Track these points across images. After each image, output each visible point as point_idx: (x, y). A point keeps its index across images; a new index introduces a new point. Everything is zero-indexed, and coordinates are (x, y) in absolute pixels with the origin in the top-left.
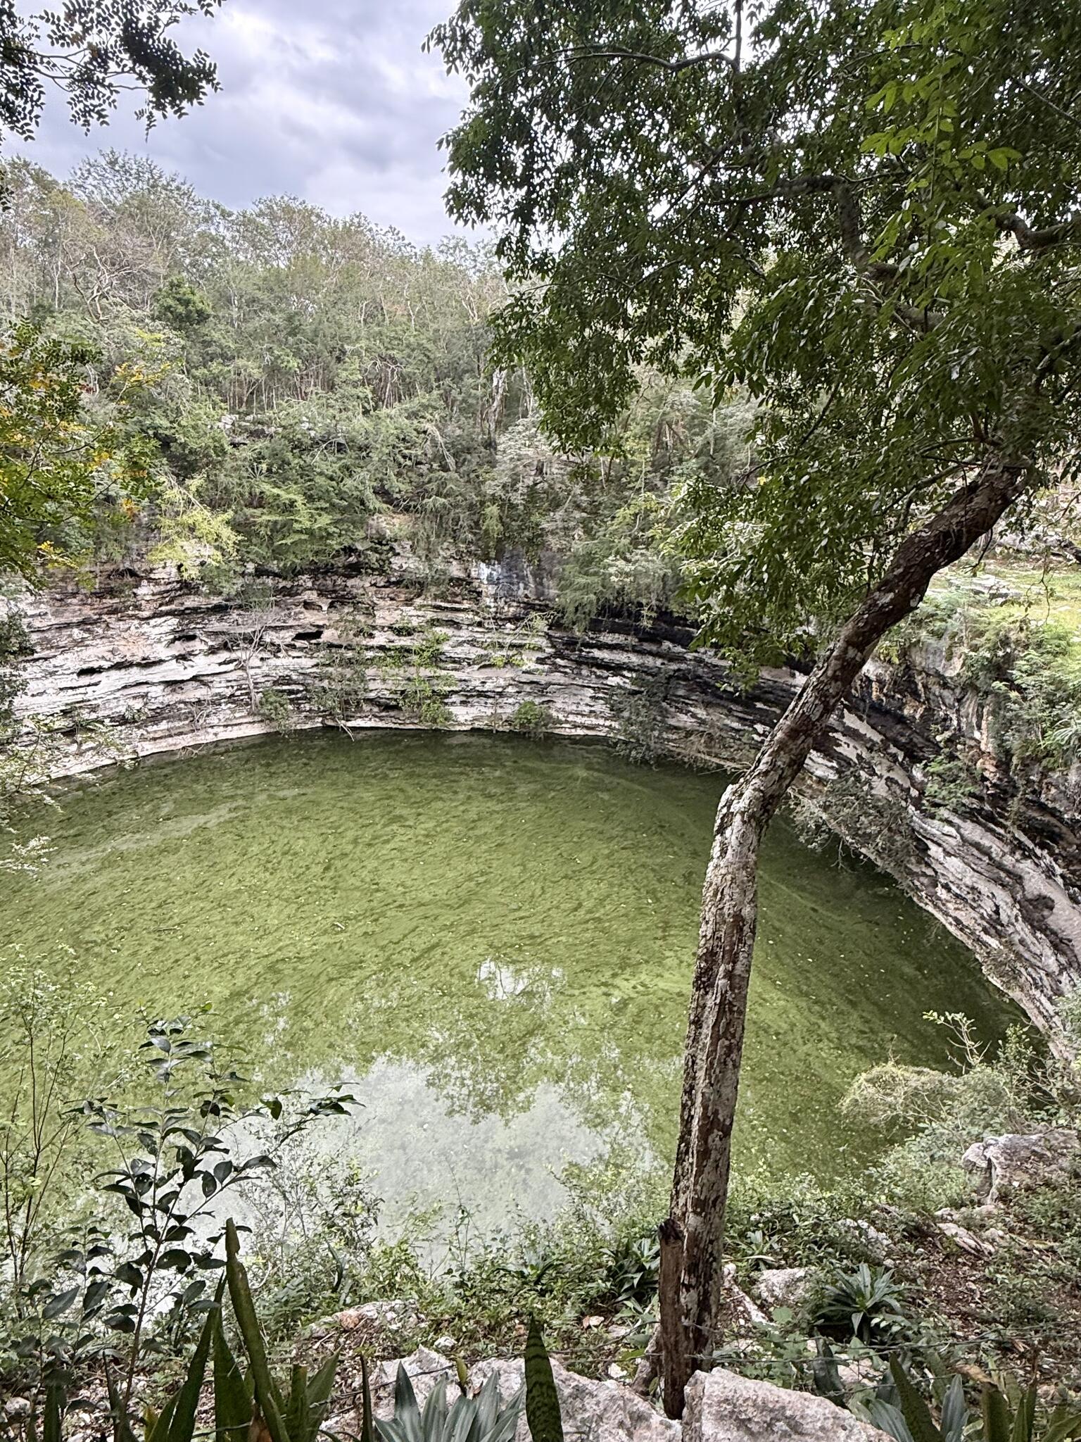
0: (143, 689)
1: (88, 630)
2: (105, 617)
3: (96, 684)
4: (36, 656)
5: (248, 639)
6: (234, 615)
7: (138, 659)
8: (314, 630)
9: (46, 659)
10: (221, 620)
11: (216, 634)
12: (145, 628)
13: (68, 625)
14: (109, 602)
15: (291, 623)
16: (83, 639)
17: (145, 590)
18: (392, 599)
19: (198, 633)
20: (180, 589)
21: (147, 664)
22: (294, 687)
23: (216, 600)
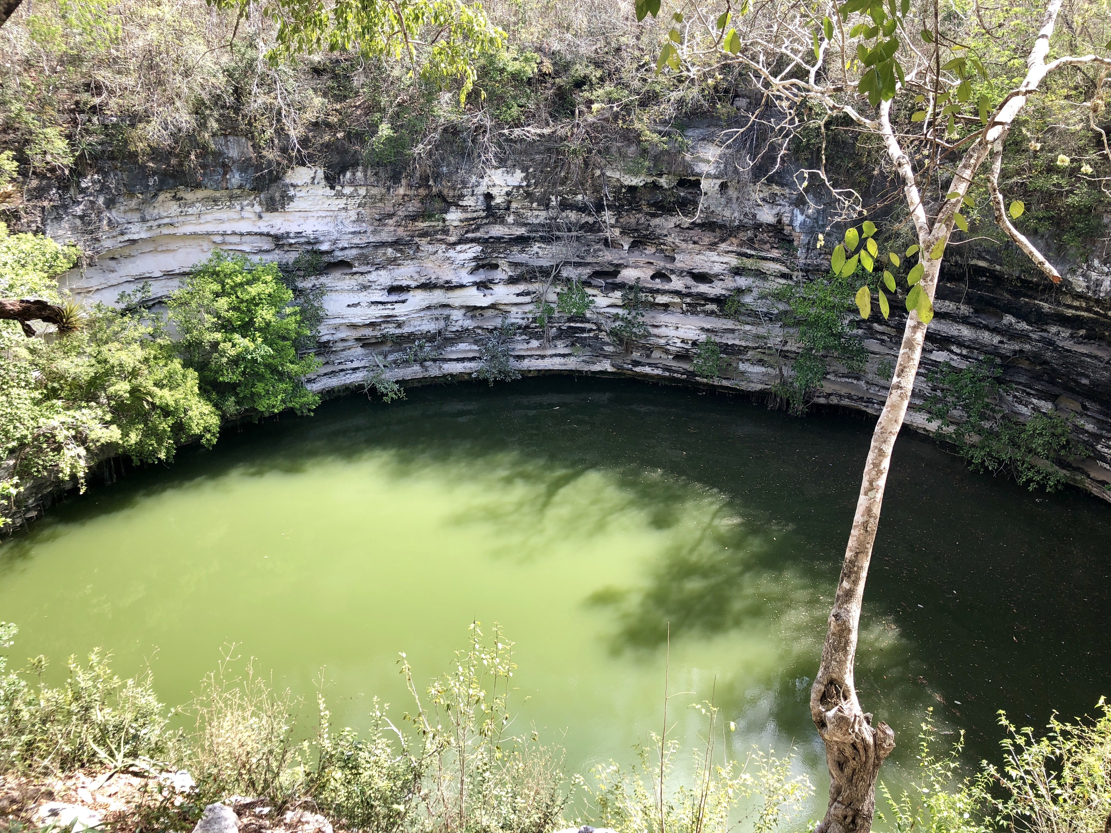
0: (446, 312)
1: (401, 251)
2: (417, 239)
3: (403, 302)
4: (354, 270)
5: (545, 272)
6: (536, 247)
7: (441, 282)
8: (612, 269)
9: (362, 274)
10: (523, 251)
11: (515, 265)
12: (451, 253)
13: (383, 244)
14: (421, 225)
15: (589, 260)
16: (396, 259)
17: (454, 216)
18: (695, 243)
19: (500, 262)
20: (486, 217)
21: (449, 287)
22: (588, 326)
23: (521, 231)
